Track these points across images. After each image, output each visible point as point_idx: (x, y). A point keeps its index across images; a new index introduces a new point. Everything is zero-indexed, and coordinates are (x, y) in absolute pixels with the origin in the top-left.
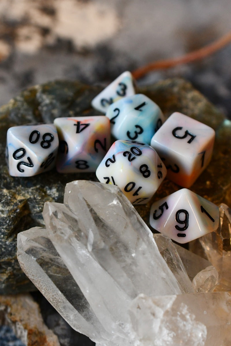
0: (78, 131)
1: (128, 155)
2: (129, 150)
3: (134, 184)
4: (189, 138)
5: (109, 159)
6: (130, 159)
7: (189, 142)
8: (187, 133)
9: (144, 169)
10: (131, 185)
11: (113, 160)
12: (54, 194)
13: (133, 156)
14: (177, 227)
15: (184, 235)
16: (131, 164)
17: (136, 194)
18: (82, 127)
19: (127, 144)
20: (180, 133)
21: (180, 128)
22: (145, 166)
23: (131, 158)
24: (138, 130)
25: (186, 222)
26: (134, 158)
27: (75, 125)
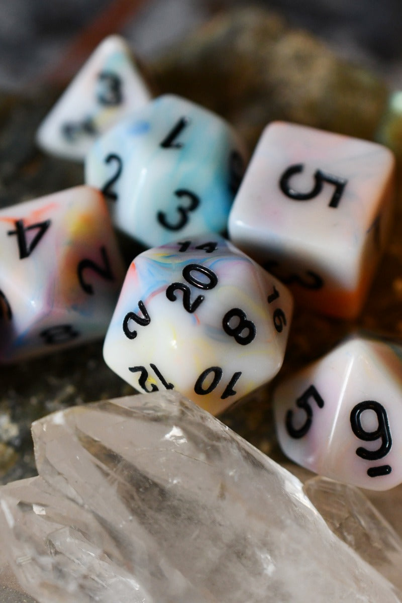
0: (24, 253)
1: (179, 294)
2: (178, 278)
3: (218, 372)
4: (328, 191)
5: (131, 316)
6: (191, 307)
7: (334, 203)
8: (320, 179)
9: (233, 323)
10: (211, 376)
11: (143, 317)
12: (7, 431)
13: (195, 293)
14: (362, 453)
15: (385, 470)
16: (197, 321)
17: (229, 391)
18: (31, 236)
19: (169, 261)
20: (302, 183)
21: (295, 170)
22: (235, 312)
23: (192, 302)
24: (186, 202)
25: (383, 432)
26: (199, 301)
27: (10, 233)
